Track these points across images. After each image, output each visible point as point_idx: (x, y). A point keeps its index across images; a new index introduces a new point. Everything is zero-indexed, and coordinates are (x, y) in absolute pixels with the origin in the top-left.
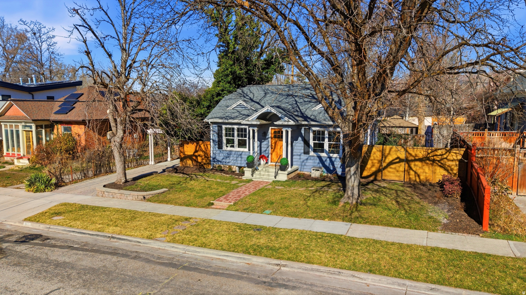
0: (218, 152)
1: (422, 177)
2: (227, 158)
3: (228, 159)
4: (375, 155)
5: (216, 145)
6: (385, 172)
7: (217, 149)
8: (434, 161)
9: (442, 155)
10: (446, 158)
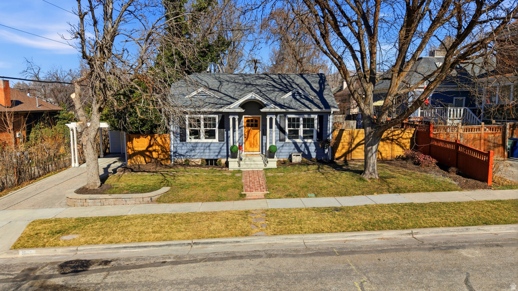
0: (181, 145)
1: (383, 155)
2: (191, 151)
3: (193, 151)
4: (345, 139)
5: (177, 137)
6: (354, 152)
7: (179, 142)
8: (392, 140)
9: (398, 135)
10: (401, 137)
